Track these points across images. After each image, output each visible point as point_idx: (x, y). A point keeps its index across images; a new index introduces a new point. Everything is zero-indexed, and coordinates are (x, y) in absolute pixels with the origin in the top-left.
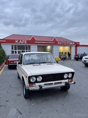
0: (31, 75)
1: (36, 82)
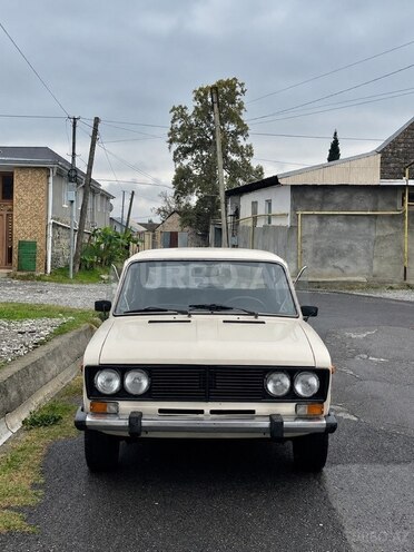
0: (96, 363)
1: (123, 394)
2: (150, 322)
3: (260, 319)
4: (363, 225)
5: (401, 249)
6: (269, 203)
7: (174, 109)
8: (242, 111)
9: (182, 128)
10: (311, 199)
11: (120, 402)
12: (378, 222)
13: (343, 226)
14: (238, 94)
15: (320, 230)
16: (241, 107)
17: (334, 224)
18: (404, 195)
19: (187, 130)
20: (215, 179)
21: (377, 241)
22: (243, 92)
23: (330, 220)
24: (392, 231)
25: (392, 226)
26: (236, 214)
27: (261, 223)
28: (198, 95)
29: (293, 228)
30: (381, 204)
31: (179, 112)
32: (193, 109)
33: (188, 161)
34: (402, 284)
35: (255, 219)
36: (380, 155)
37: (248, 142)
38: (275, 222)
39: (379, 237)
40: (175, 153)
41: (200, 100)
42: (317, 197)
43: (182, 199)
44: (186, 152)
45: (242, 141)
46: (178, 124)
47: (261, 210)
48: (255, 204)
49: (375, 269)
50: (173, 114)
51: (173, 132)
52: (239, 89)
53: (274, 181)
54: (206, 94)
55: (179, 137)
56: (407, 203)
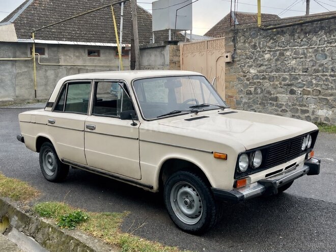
4: (9, 67)
5: (33, 80)
12: (17, 64)
18: (31, 49)
21: (17, 76)
24: (26, 70)
25: (26, 66)
30: (18, 54)
34: (34, 100)
36: (13, 25)
39: (18, 73)
49: (17, 93)
56: (34, 53)
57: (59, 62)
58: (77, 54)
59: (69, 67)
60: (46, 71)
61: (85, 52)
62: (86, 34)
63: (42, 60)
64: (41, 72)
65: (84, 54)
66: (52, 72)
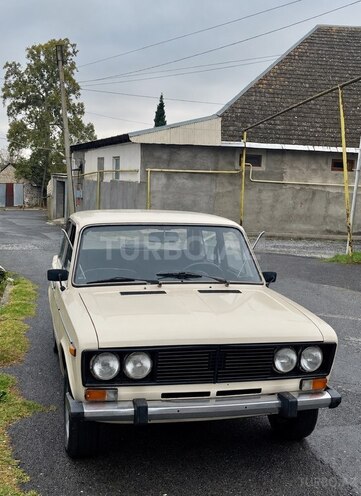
2: (122, 293)
3: (232, 287)
4: (206, 183)
5: (238, 205)
6: (117, 159)
7: (7, 65)
8: (75, 71)
9: (16, 84)
10: (160, 158)
11: (119, 389)
12: (218, 179)
13: (189, 183)
14: (69, 54)
15: (167, 186)
16: (73, 66)
17: (180, 181)
18: (241, 156)
19: (21, 86)
20: (48, 134)
21: (217, 197)
22: (74, 52)
23: (176, 177)
24: (230, 188)
25: (231, 184)
26: (81, 168)
27: (108, 179)
28: (32, 53)
29: (143, 184)
30: (222, 163)
31: (12, 69)
32: (26, 66)
33: (21, 116)
35: (101, 175)
36: (220, 119)
37: (80, 101)
38: (122, 178)
39: (219, 193)
40: (9, 108)
41: (33, 58)
42: (165, 156)
43: (16, 152)
44: (20, 107)
45: (74, 100)
46: (12, 80)
47: (109, 165)
48: (101, 160)
50: (7, 70)
51: (7, 87)
52: (70, 50)
53: (124, 139)
54: (39, 52)
55: (12, 92)
56: (244, 164)
57: (282, 179)
58: (314, 167)
59: (298, 188)
60: (260, 191)
61: (327, 163)
62: (332, 133)
63: (255, 174)
64: (253, 193)
65: (325, 167)
66: (271, 194)
